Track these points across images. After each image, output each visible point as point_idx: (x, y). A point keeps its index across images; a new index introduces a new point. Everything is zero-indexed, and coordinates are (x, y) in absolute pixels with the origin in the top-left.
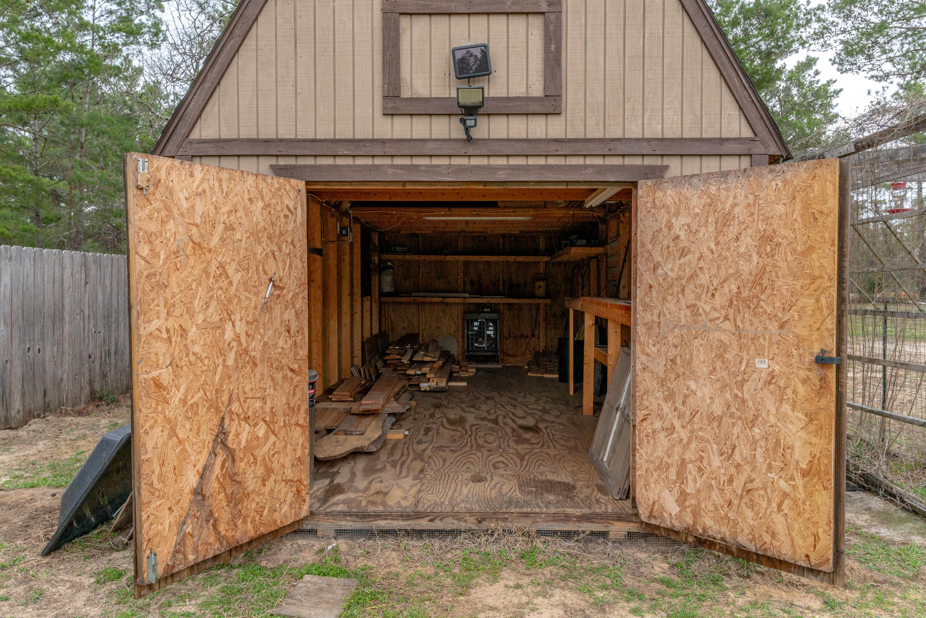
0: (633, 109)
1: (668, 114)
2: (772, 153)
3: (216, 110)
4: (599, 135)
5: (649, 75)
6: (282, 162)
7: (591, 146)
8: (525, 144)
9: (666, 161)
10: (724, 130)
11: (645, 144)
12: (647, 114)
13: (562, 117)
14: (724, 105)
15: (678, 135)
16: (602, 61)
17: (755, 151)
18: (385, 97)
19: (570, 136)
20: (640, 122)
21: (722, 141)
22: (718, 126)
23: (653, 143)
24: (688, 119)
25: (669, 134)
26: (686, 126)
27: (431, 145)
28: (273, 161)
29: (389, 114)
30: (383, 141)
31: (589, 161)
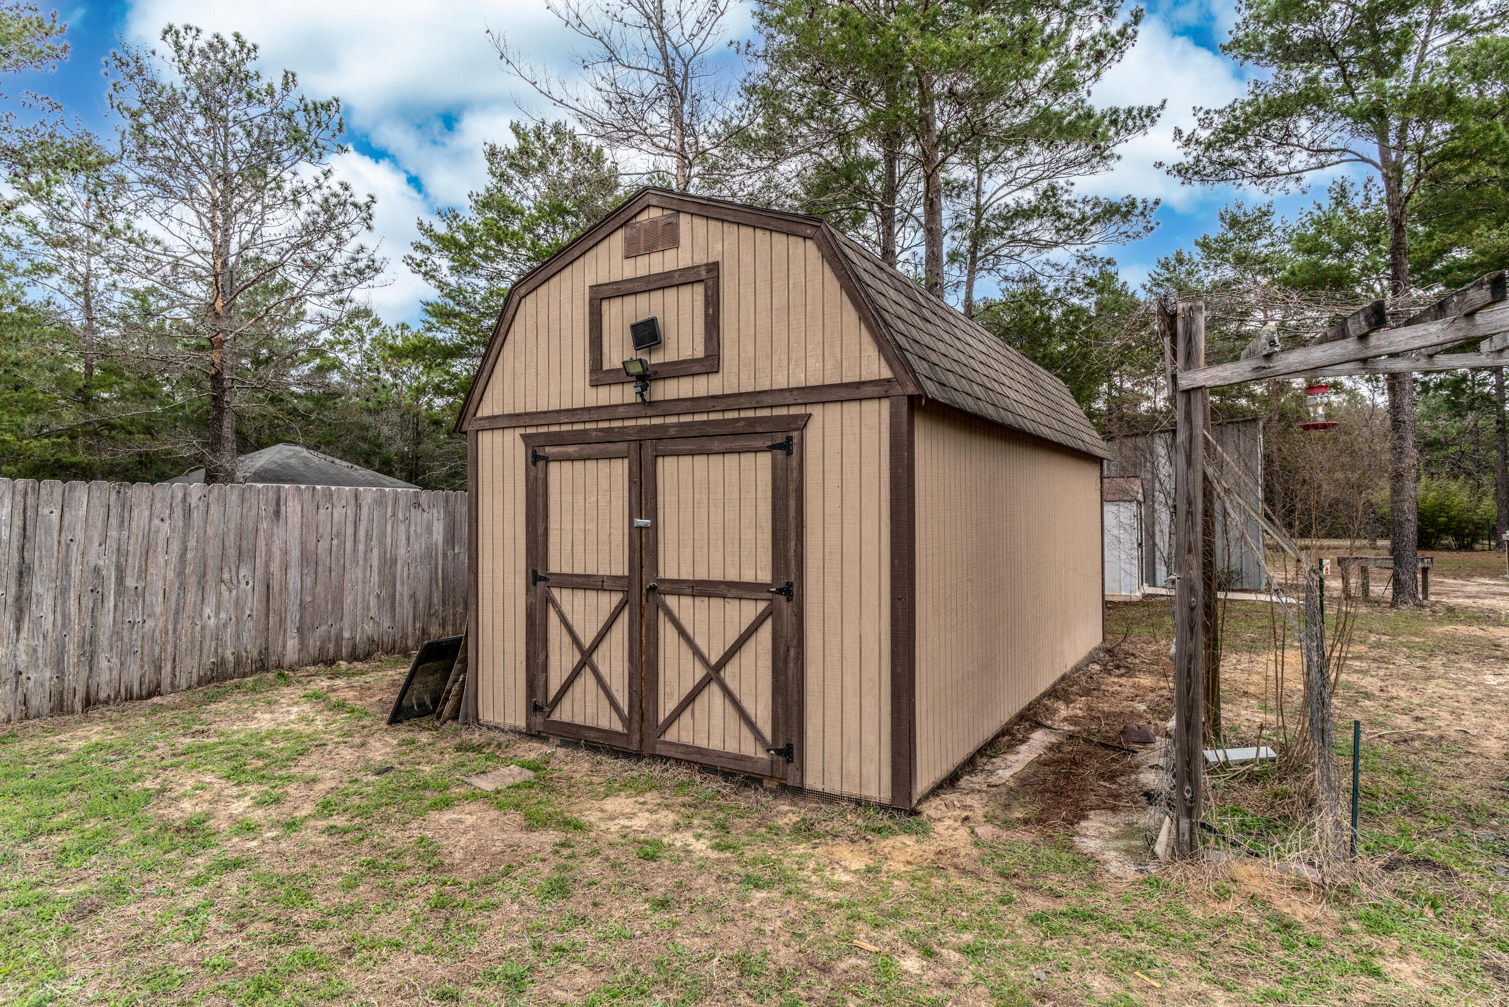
0: (780, 360)
1: (811, 361)
2: (910, 393)
3: (500, 375)
4: (750, 389)
5: (793, 325)
6: (530, 431)
7: (742, 400)
8: (689, 403)
9: (809, 409)
10: (864, 373)
11: (787, 394)
12: (792, 364)
13: (720, 374)
14: (863, 347)
15: (820, 383)
16: (752, 316)
17: (892, 392)
18: (592, 372)
19: (727, 392)
20: (786, 372)
21: (859, 384)
22: (858, 369)
23: (795, 392)
24: (829, 365)
25: (812, 382)
26: (828, 372)
27: (621, 409)
28: (522, 431)
29: (595, 384)
30: (589, 409)
31: (744, 414)
